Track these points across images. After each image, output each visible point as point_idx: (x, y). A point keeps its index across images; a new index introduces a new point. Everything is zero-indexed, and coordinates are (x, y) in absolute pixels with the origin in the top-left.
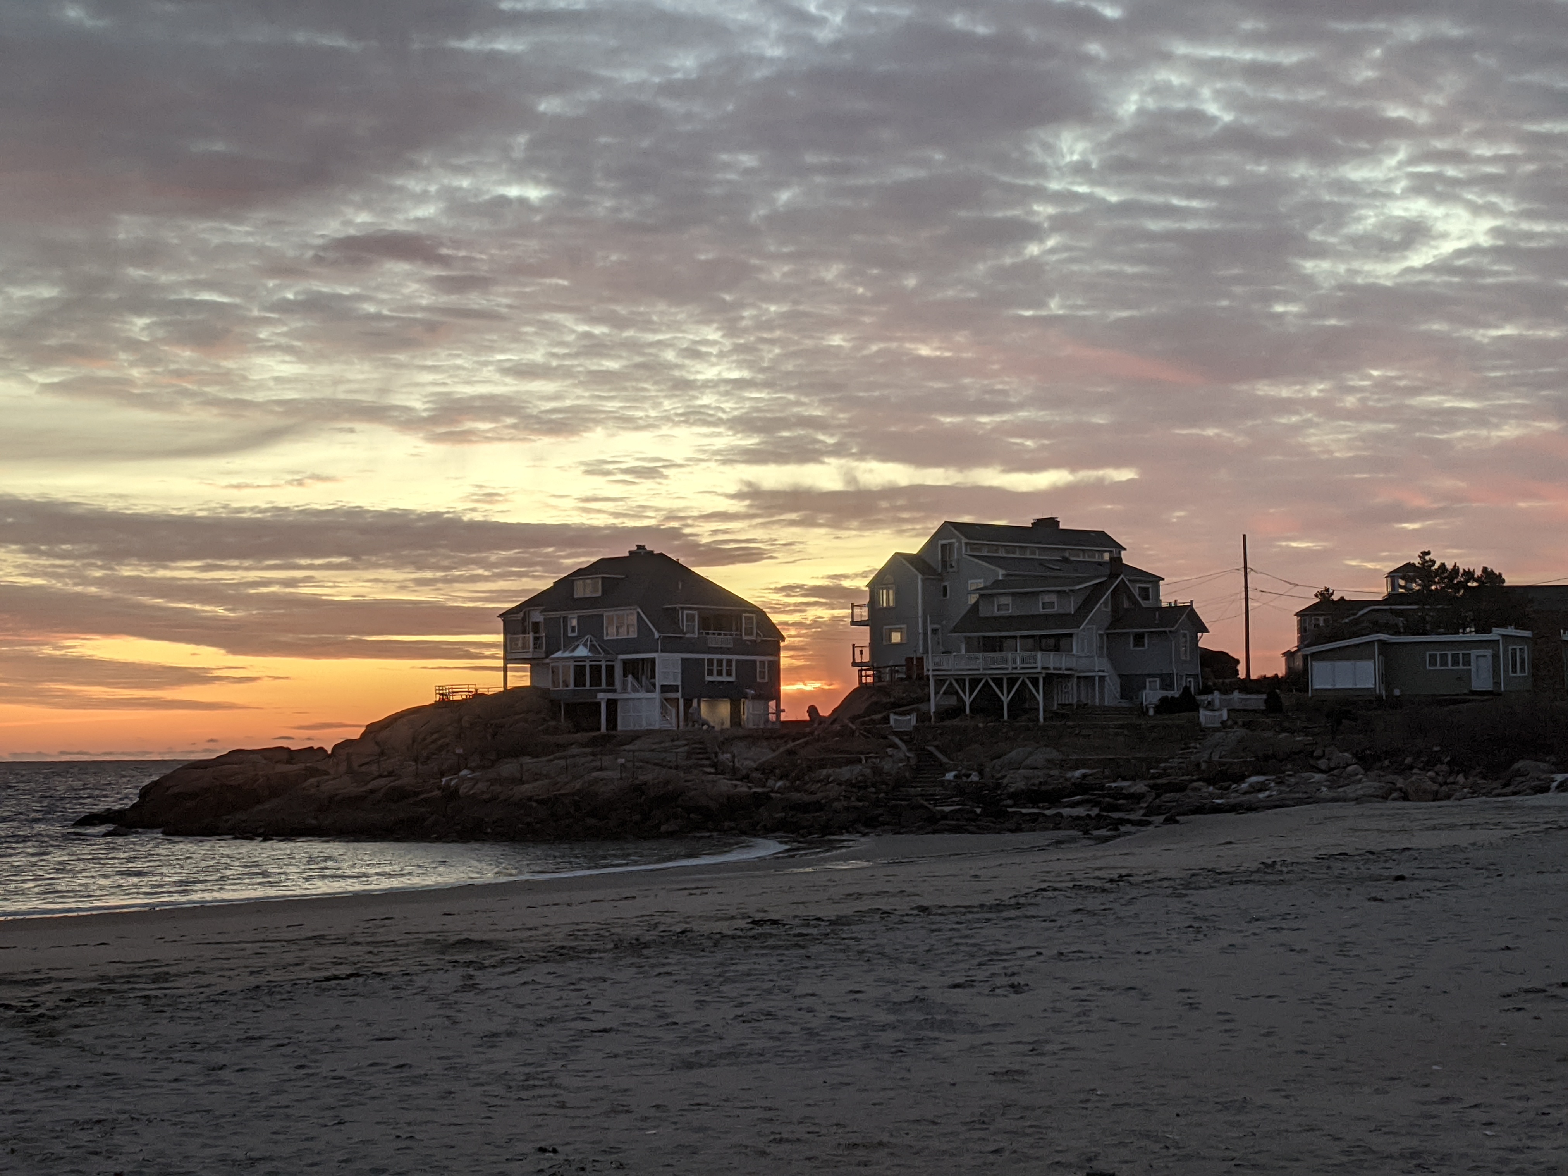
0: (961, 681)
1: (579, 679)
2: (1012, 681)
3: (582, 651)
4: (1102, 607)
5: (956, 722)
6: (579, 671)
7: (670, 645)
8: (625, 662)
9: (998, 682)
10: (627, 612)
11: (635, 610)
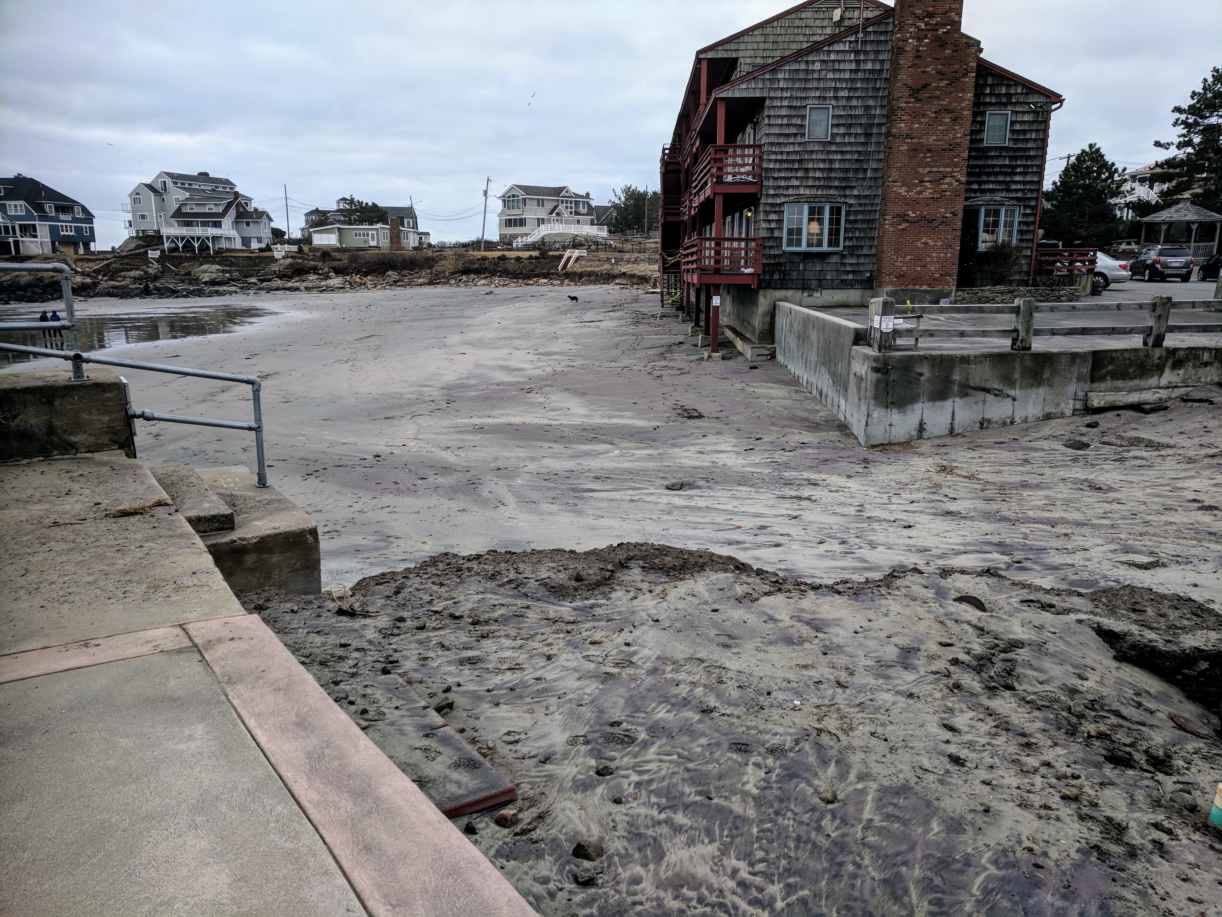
0: (177, 238)
2: (198, 239)
4: (232, 212)
5: (176, 254)
7: (44, 217)
8: (20, 225)
9: (193, 238)
10: (18, 203)
11: (22, 203)
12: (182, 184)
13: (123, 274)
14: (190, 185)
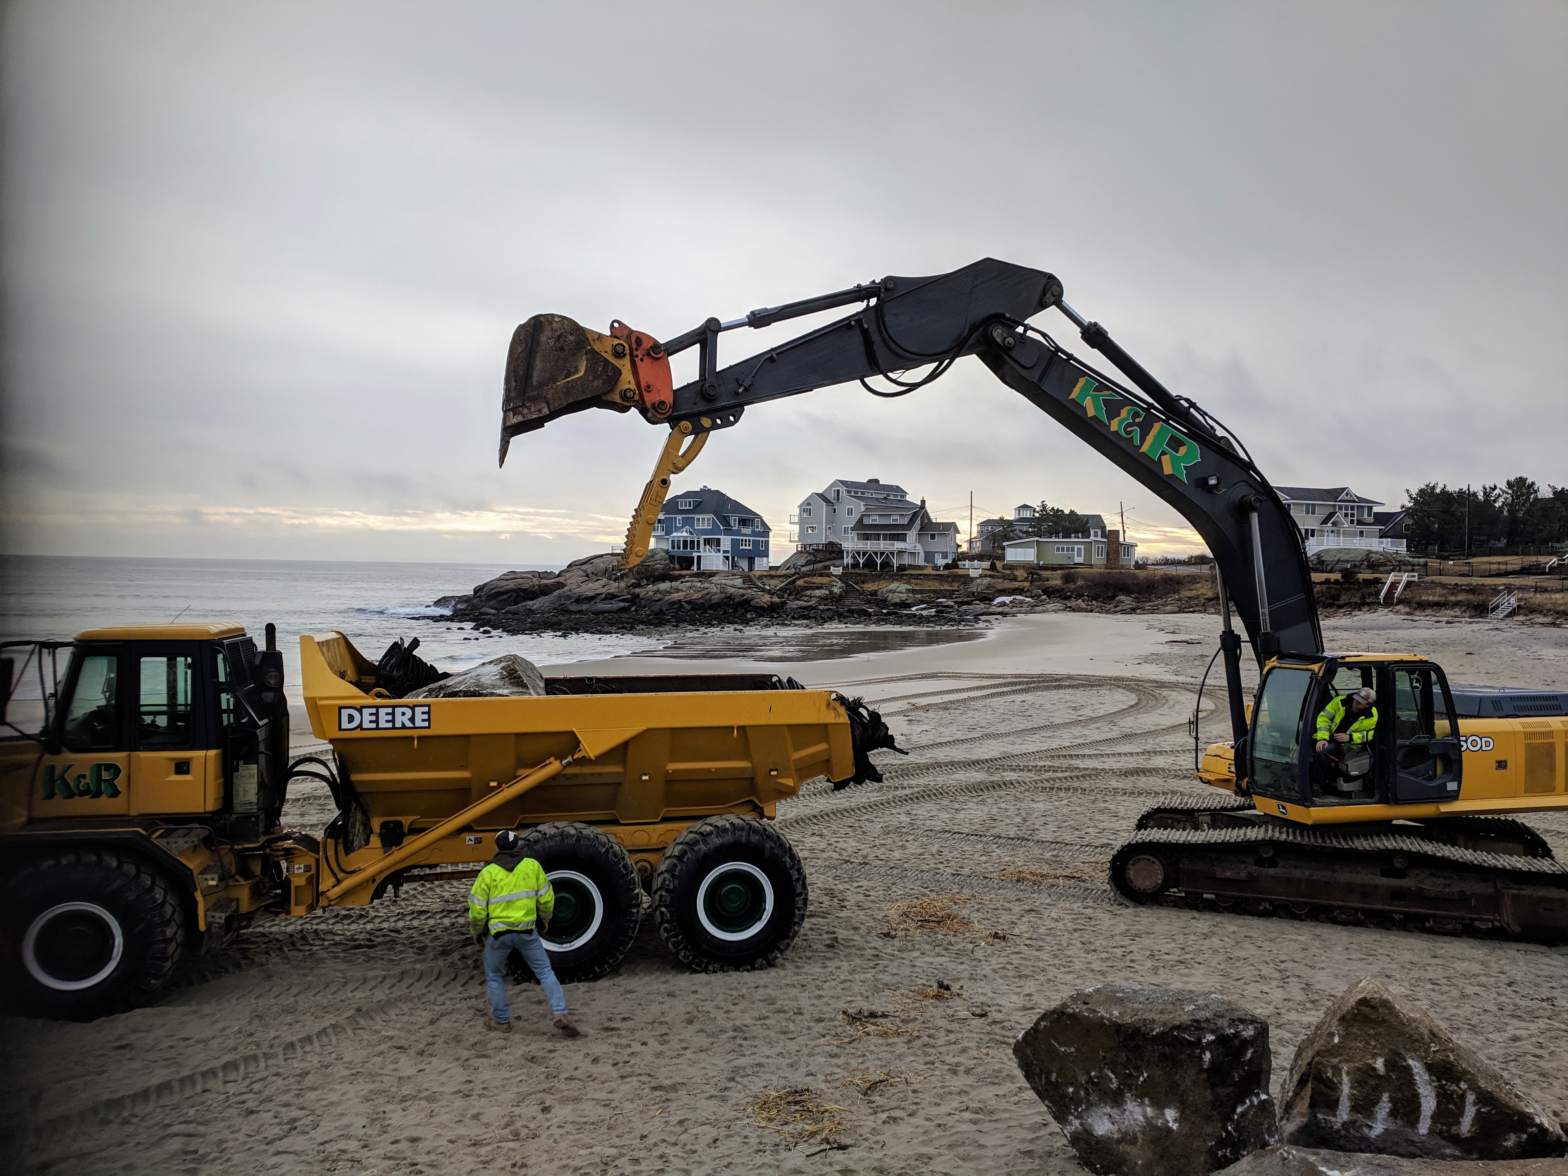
0: (858, 553)
1: (685, 547)
2: (882, 554)
3: (685, 534)
4: (918, 523)
5: (858, 571)
6: (685, 542)
7: (728, 531)
8: (705, 540)
9: (876, 553)
10: (706, 516)
11: (711, 516)
12: (856, 492)
13: (808, 592)
14: (863, 493)
